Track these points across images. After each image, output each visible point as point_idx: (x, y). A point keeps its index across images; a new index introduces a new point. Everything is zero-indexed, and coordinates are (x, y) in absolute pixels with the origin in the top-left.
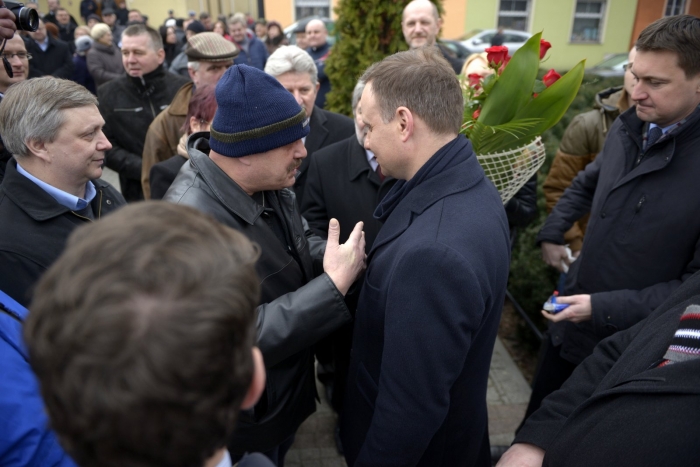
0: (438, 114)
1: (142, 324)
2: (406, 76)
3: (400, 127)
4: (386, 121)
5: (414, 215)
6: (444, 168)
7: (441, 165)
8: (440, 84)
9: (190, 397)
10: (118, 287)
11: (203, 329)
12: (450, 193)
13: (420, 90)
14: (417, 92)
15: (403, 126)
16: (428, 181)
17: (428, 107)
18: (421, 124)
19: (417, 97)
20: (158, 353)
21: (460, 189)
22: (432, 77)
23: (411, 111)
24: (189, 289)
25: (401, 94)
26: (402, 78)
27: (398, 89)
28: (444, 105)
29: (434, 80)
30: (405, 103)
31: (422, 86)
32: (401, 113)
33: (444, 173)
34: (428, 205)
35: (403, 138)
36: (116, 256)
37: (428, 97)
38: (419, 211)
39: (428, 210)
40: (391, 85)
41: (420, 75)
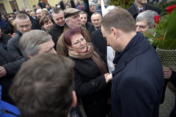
0: (125, 26)
1: (37, 90)
2: (110, 18)
3: (114, 35)
4: (109, 34)
5: (126, 63)
6: (135, 45)
7: (133, 44)
8: (123, 17)
9: (51, 109)
10: (29, 81)
11: (53, 90)
12: (138, 54)
13: (116, 21)
14: (115, 22)
15: (115, 34)
16: (130, 50)
17: (121, 25)
18: (120, 31)
19: (116, 23)
20: (41, 98)
21: (142, 52)
22: (119, 15)
23: (115, 28)
24: (49, 79)
25: (111, 24)
26: (109, 19)
27: (109, 23)
28: (126, 22)
29: (121, 16)
30: (113, 26)
31: (117, 19)
32: (112, 30)
33: (136, 46)
34: (131, 59)
35: (115, 38)
36: (29, 72)
37: (120, 22)
38: (128, 62)
39: (131, 61)
40: (107, 22)
41: (115, 16)
